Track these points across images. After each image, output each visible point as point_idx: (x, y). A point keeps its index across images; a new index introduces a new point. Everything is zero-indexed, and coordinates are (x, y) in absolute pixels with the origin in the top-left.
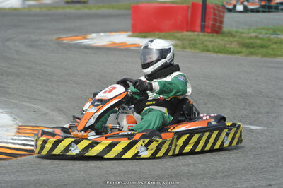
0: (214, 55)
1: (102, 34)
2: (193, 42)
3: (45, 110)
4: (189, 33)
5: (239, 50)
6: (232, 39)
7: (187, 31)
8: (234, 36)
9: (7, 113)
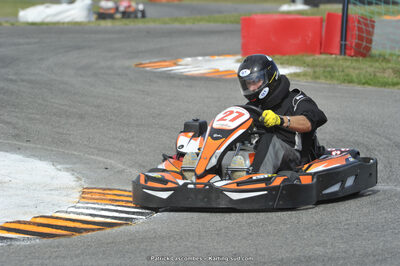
0: (359, 88)
1: (200, 58)
2: (329, 69)
3: (120, 166)
4: (323, 56)
5: (395, 80)
6: (384, 64)
7: (321, 53)
8: (388, 61)
9: (67, 170)
